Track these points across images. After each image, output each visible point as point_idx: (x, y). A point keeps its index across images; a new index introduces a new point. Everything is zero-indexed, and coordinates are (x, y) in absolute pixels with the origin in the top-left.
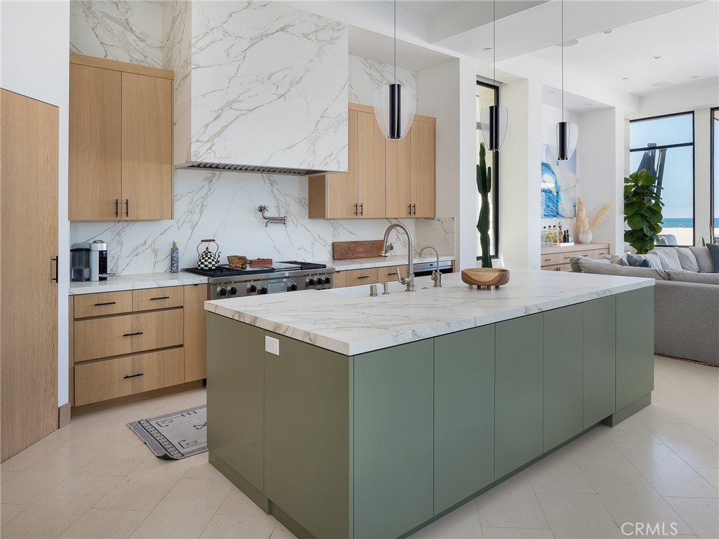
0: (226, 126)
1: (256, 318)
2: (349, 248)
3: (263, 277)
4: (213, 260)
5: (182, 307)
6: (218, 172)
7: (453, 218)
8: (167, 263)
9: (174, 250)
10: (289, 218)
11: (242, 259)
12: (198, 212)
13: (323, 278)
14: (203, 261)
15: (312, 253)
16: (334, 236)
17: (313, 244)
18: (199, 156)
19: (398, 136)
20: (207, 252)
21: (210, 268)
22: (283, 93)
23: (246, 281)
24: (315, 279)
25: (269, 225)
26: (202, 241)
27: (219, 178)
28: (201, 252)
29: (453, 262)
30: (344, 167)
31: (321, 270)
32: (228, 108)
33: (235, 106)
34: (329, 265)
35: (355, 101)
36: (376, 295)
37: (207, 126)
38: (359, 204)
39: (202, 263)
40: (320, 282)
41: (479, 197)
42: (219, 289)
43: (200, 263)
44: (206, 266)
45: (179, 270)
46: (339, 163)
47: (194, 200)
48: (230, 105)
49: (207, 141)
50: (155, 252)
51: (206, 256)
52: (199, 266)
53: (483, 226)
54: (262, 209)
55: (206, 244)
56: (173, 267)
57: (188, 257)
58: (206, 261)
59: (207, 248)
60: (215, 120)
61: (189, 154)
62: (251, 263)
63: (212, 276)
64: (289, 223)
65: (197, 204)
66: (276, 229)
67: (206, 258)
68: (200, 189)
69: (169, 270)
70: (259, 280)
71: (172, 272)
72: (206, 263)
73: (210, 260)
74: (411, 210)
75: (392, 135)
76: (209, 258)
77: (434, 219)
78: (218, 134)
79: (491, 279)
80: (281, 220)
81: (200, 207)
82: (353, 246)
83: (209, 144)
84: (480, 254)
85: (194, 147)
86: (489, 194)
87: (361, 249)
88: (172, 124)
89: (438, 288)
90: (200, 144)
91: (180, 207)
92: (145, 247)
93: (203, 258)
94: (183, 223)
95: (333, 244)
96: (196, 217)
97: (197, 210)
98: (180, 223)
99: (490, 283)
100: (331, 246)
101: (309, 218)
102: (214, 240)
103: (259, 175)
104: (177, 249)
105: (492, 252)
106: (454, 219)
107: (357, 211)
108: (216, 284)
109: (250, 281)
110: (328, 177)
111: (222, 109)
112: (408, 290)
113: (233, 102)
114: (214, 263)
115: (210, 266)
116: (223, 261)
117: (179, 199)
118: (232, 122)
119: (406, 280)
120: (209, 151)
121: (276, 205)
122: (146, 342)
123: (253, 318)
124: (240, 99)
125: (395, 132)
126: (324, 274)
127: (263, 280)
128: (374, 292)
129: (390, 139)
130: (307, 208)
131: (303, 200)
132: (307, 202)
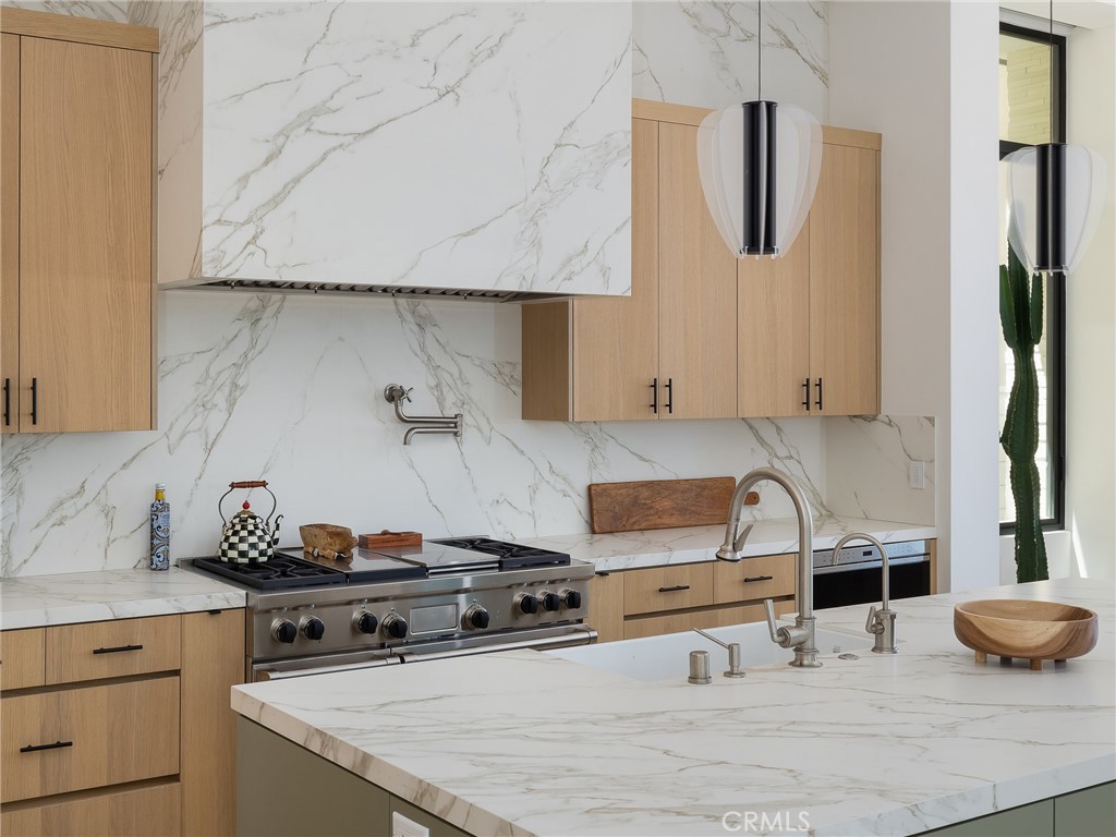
0: (297, 180)
1: (366, 759)
2: (635, 502)
3: (398, 592)
4: (260, 538)
5: (176, 673)
6: (276, 296)
7: (931, 420)
8: (139, 544)
9: (159, 508)
10: (467, 419)
11: (340, 535)
12: (223, 405)
13: (561, 592)
14: (234, 539)
15: (532, 515)
16: (593, 466)
17: (534, 490)
18: (224, 263)
19: (769, 248)
20: (245, 518)
21: (253, 560)
22: (452, 83)
23: (349, 603)
24: (540, 595)
25: (415, 438)
26: (233, 486)
27: (278, 311)
28: (229, 517)
29: (930, 543)
30: (621, 285)
31: (556, 571)
32: (304, 128)
33: (320, 123)
34: (579, 556)
35: (651, 94)
36: (707, 679)
37: (244, 180)
38: (664, 381)
39: (232, 546)
40: (551, 603)
41: (1008, 356)
42: (276, 623)
43: (225, 546)
44: (243, 554)
45: (172, 562)
46: (605, 272)
47: (213, 373)
48: (306, 121)
49: (247, 222)
50: (108, 513)
51: (244, 528)
52: (224, 553)
53: (1017, 438)
54: (394, 395)
55: (241, 495)
56: (156, 556)
57: (195, 531)
58: (242, 540)
59: (246, 506)
60: (266, 163)
61: (197, 257)
62: (365, 543)
63: (259, 587)
64: (468, 432)
65: (219, 382)
66: (433, 451)
67: (244, 533)
68: (229, 343)
69: (145, 563)
70: (384, 599)
71: (153, 567)
72: (244, 547)
73: (253, 539)
74: (811, 395)
75: (752, 245)
76: (251, 533)
77: (874, 418)
78: (276, 201)
79: (1042, 640)
80: (449, 426)
81: (226, 390)
82: (645, 493)
83: (250, 230)
84: (1010, 515)
85: (210, 239)
86: (1036, 347)
87: (667, 504)
88: (154, 174)
89: (885, 657)
90: (228, 230)
91: (175, 394)
92: (80, 502)
93: (235, 533)
94: (183, 436)
95: (589, 488)
96: (216, 418)
97: (220, 400)
98: (174, 435)
99: (1038, 654)
100: (584, 493)
101: (525, 416)
102: (264, 484)
103: (388, 301)
104: (166, 507)
105: (1045, 511)
106: (935, 420)
107: (658, 398)
108: (268, 611)
109: (361, 601)
110: (576, 309)
111: (285, 133)
112: (798, 664)
113: (316, 112)
114: (263, 546)
115: (253, 554)
116: (289, 537)
117: (171, 371)
118: (312, 168)
119: (794, 634)
120: (251, 248)
121: (433, 383)
122: (83, 767)
123: (360, 756)
124: (333, 104)
125: (759, 235)
126: (564, 580)
127: (395, 598)
128: (701, 671)
129: (745, 255)
130: (519, 390)
131: (507, 370)
132: (518, 374)
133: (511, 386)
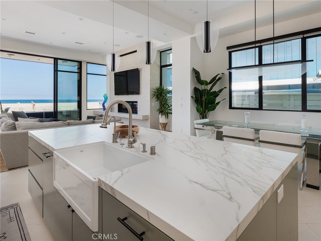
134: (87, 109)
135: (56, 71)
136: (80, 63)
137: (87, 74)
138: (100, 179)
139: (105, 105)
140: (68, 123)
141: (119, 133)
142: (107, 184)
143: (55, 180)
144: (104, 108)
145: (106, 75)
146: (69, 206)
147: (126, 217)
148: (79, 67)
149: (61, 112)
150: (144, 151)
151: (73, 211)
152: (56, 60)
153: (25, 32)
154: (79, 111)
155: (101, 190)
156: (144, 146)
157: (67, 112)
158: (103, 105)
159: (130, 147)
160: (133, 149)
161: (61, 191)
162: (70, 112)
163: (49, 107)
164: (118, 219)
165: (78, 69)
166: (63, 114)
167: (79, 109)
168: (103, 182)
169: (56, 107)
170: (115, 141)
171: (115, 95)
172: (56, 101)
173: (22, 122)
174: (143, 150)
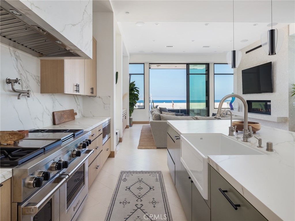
2: (61, 116)
15: (42, 121)
16: (53, 107)
17: (43, 114)
38: (78, 85)
77: (96, 96)
82: (63, 113)
100: (52, 114)
101: (41, 92)
107: (77, 89)
130: (40, 85)
131: (37, 78)
132: (40, 80)
133: (38, 83)
134: (214, 108)
135: (188, 74)
136: (208, 65)
137: (214, 74)
138: (209, 157)
139: (233, 104)
140: (196, 118)
141: (236, 127)
142: (213, 161)
143: (181, 157)
144: (231, 108)
145: (233, 74)
146: (190, 178)
147: (227, 191)
148: (207, 69)
149: (193, 111)
150: (260, 146)
151: (192, 182)
152: (188, 65)
153: (167, 47)
154: (207, 110)
155: (209, 166)
156: (259, 140)
157: (198, 110)
158: (231, 105)
159: (246, 141)
160: (248, 143)
161: (189, 172)
162: (200, 110)
163: (183, 106)
164: (219, 189)
165: (206, 71)
166: (195, 112)
167: (207, 108)
168: (211, 159)
169: (188, 106)
170: (231, 134)
171: (243, 94)
172: (188, 101)
173: (164, 115)
174: (258, 145)
